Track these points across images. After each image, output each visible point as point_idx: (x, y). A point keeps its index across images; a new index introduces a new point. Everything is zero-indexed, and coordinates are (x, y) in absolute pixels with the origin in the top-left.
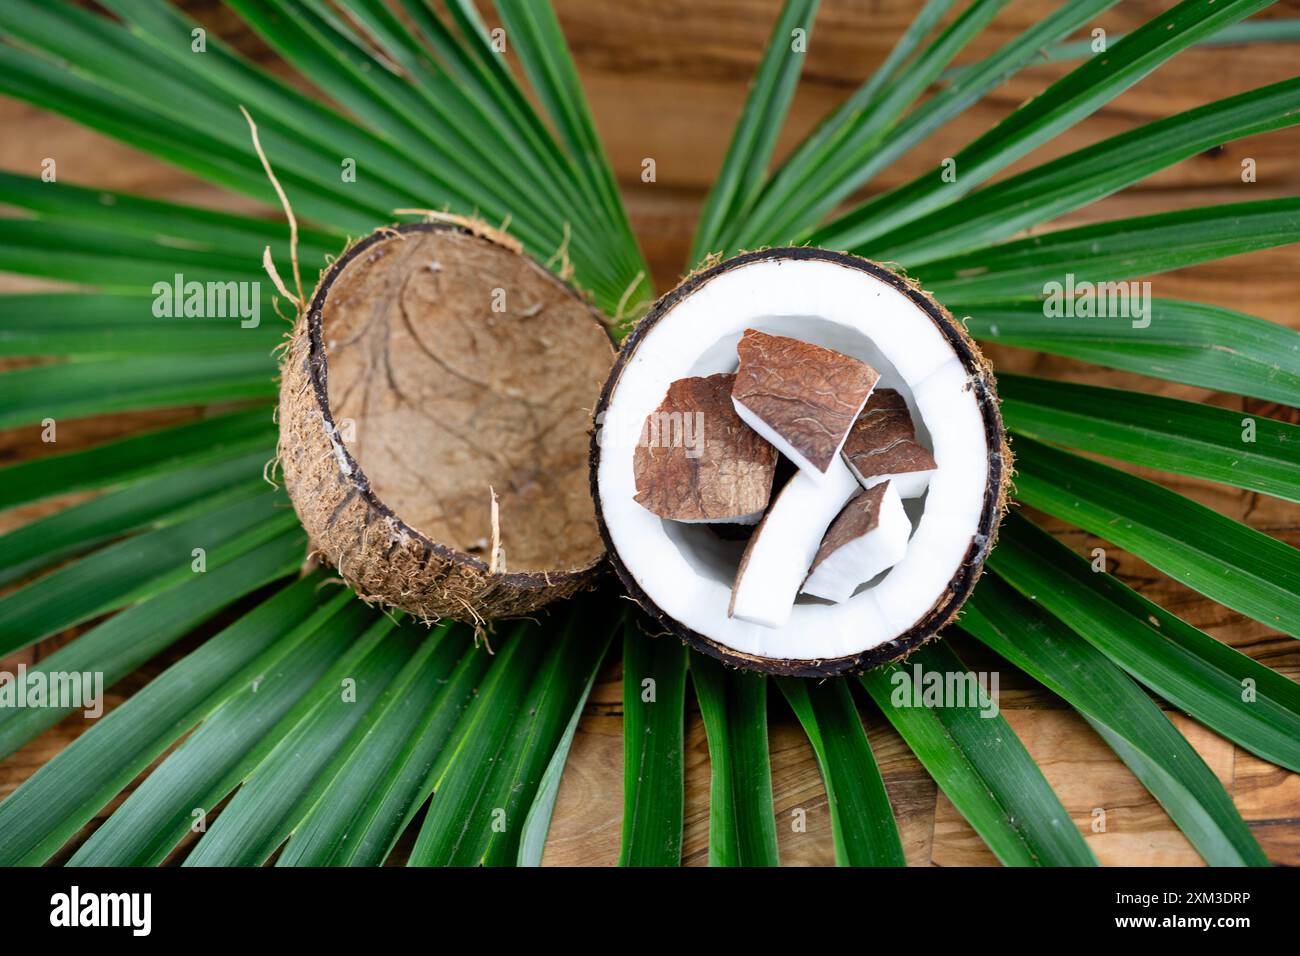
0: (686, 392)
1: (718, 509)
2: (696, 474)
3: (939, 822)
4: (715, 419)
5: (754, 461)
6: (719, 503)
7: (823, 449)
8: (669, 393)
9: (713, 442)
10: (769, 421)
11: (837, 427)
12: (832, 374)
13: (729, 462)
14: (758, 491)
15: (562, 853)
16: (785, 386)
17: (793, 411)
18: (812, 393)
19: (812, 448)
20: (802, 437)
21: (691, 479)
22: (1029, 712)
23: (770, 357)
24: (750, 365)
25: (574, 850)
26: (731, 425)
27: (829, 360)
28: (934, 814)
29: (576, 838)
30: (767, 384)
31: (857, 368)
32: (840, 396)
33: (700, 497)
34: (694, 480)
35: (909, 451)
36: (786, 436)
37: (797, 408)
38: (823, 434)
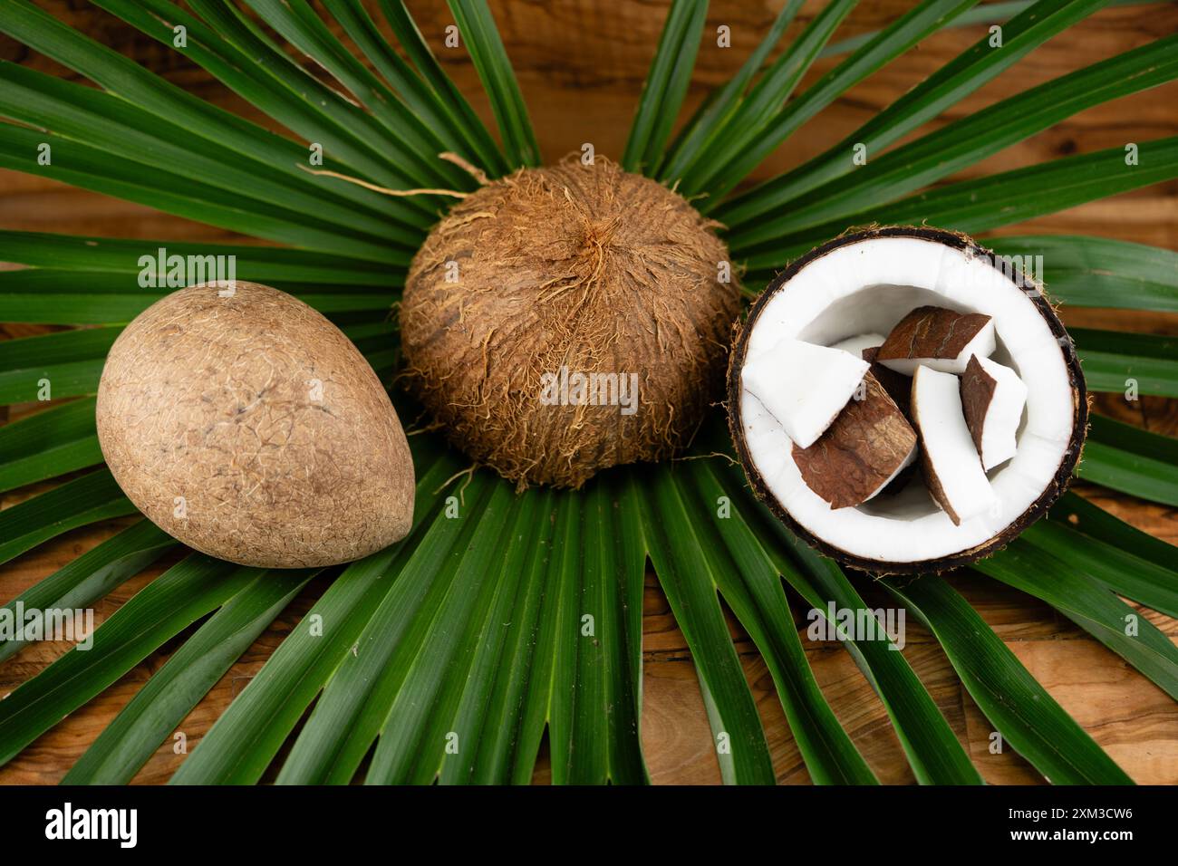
1: (890, 465)
2: (857, 457)
5: (883, 417)
6: (887, 461)
13: (869, 431)
14: (903, 432)
21: (857, 463)
33: (872, 468)
34: (859, 461)
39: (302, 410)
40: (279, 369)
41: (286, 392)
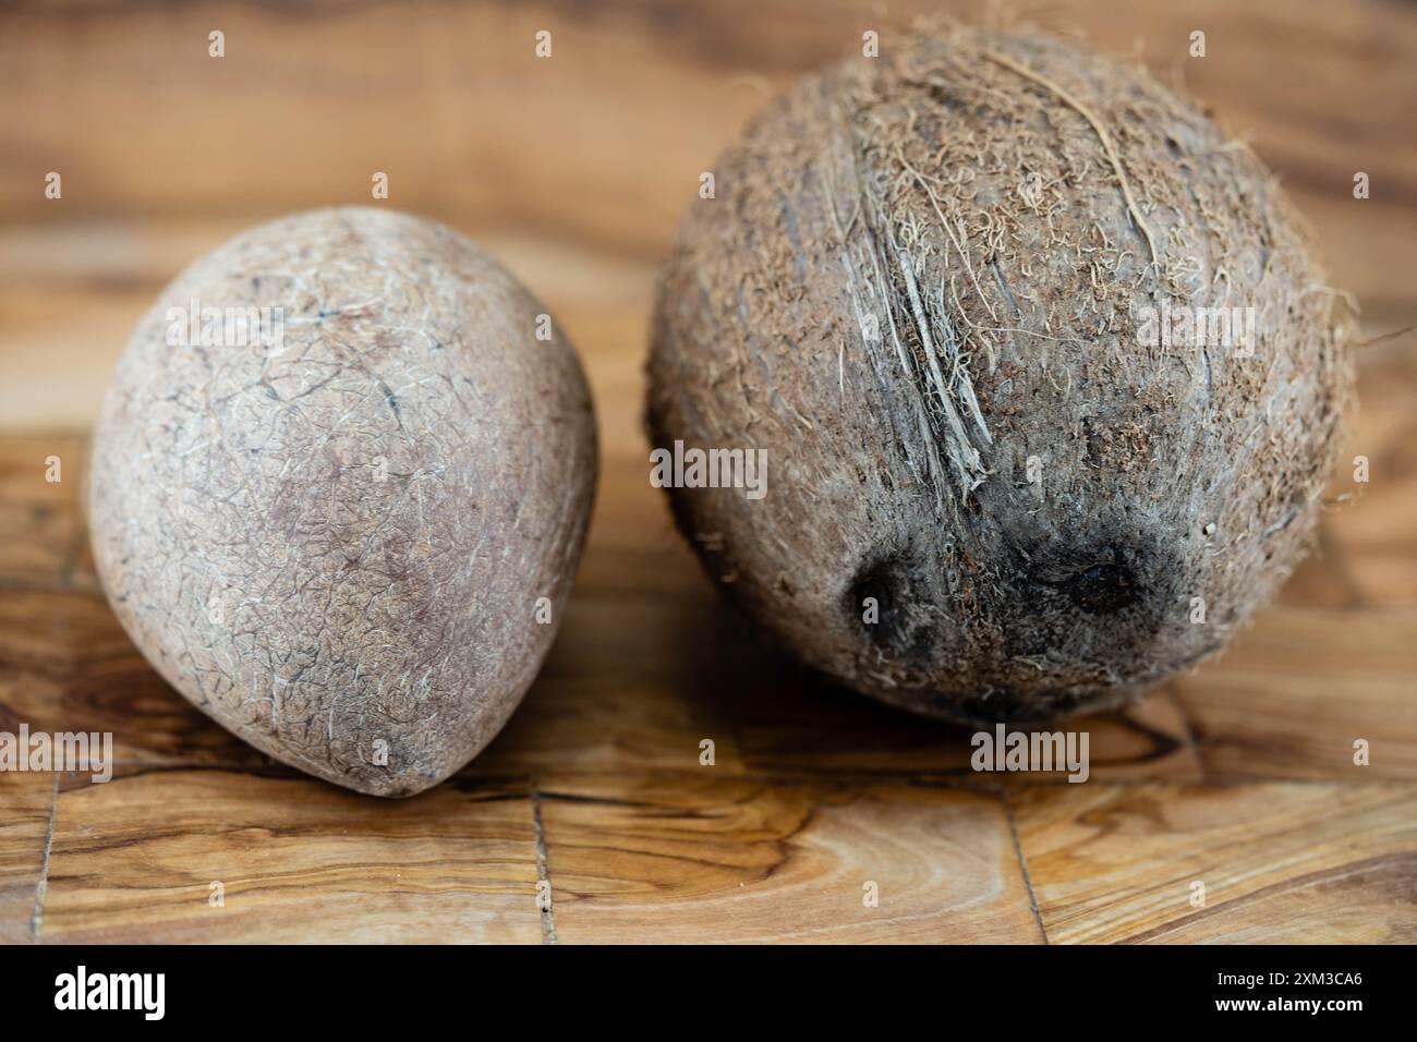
39: (359, 375)
40: (390, 305)
41: (364, 334)
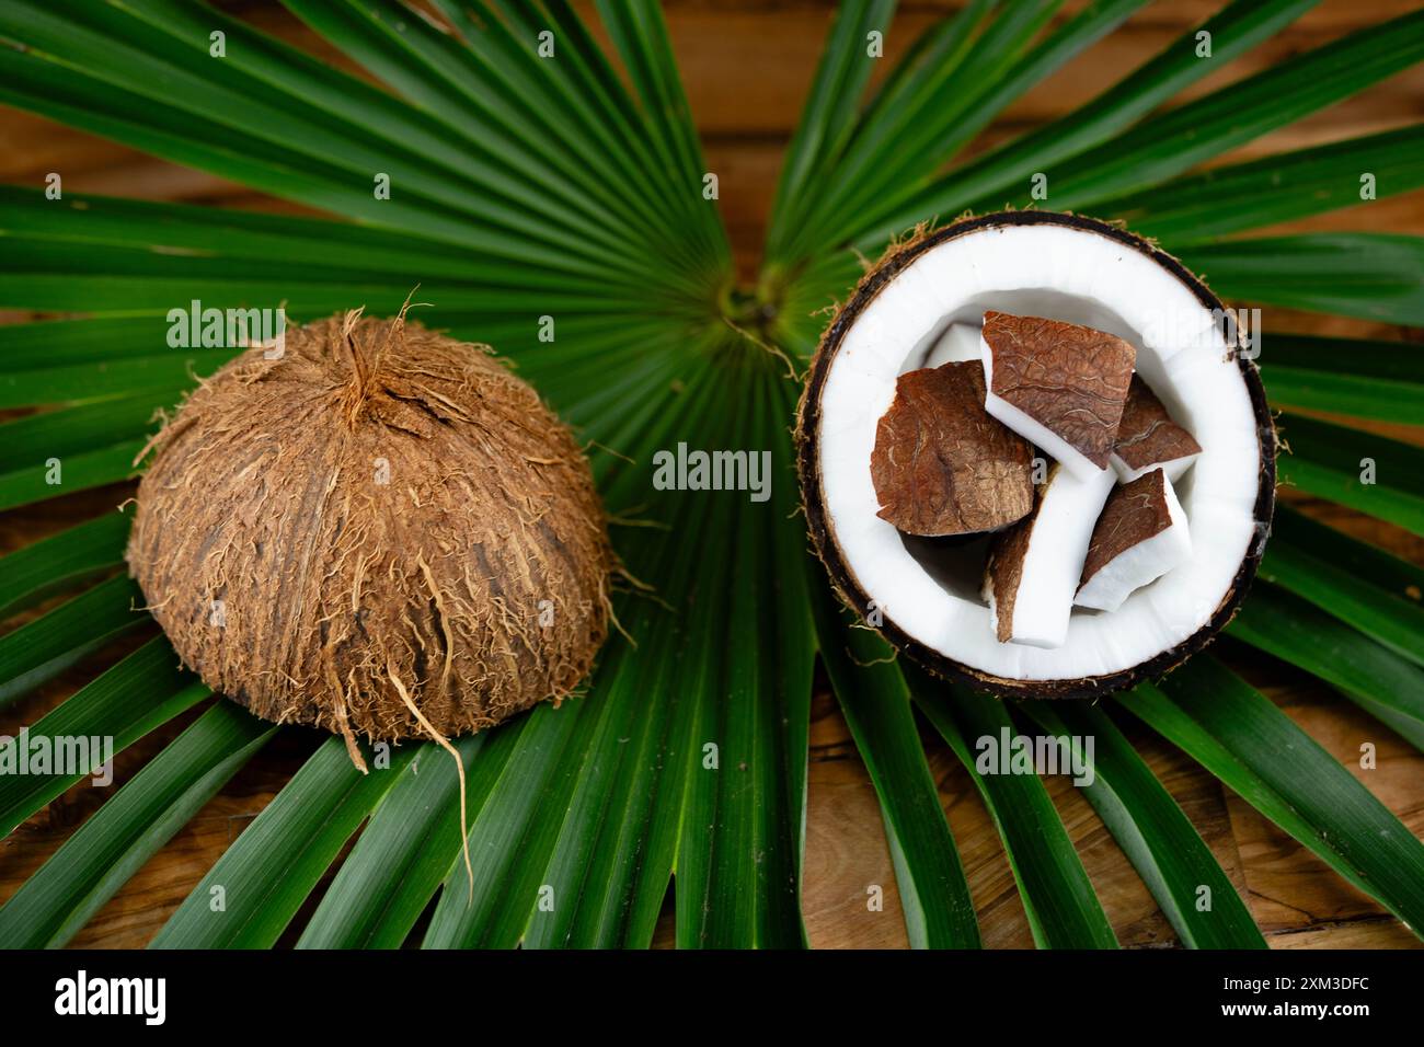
0: (918, 387)
1: (981, 519)
2: (950, 481)
3: (1242, 844)
4: (961, 416)
5: (1011, 460)
6: (981, 512)
7: (1100, 443)
8: (899, 389)
9: (963, 442)
10: (1037, 416)
11: (1110, 415)
12: (1093, 355)
13: (986, 464)
14: (1021, 495)
15: (828, 927)
16: (1048, 375)
17: (1063, 402)
18: (1079, 380)
19: (1089, 442)
20: (1077, 431)
21: (946, 488)
22: (1297, 710)
23: (1023, 342)
24: (1003, 353)
25: (840, 922)
26: (979, 421)
27: (1087, 339)
28: (1232, 836)
29: (837, 907)
30: (1029, 374)
31: (1115, 344)
32: (1106, 379)
33: (958, 507)
34: (950, 489)
35: (1170, 434)
36: (1059, 433)
37: (1066, 398)
38: (1097, 425)
